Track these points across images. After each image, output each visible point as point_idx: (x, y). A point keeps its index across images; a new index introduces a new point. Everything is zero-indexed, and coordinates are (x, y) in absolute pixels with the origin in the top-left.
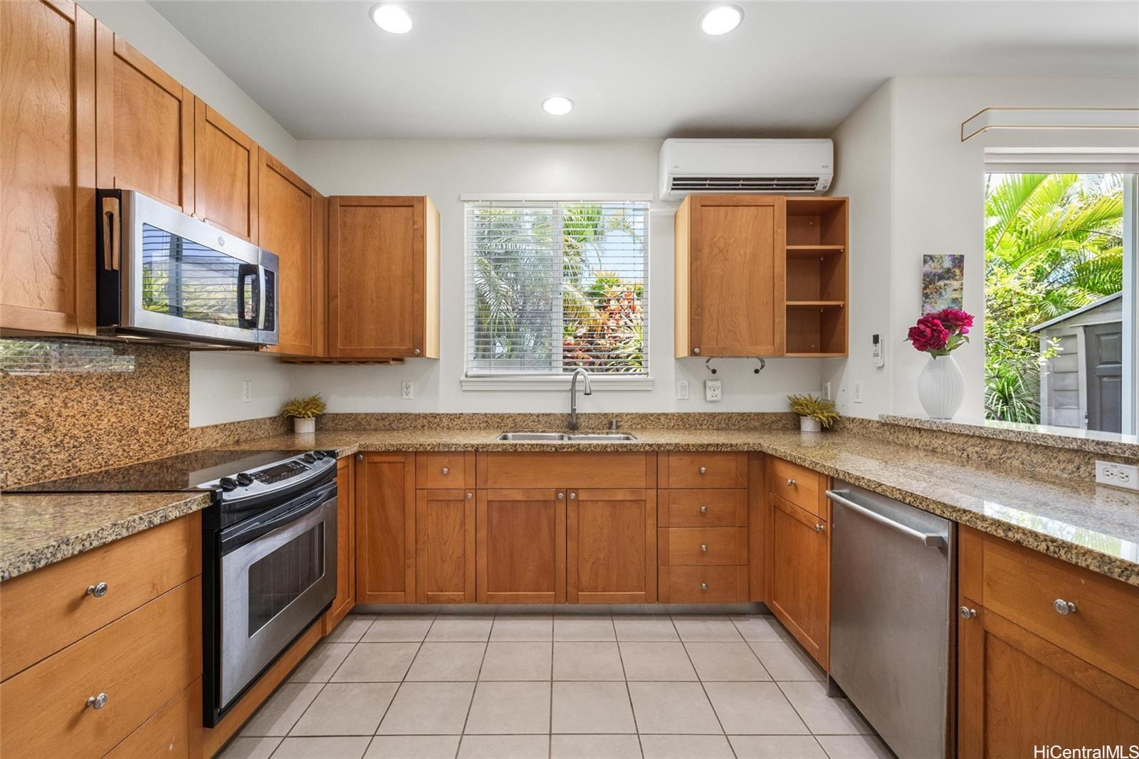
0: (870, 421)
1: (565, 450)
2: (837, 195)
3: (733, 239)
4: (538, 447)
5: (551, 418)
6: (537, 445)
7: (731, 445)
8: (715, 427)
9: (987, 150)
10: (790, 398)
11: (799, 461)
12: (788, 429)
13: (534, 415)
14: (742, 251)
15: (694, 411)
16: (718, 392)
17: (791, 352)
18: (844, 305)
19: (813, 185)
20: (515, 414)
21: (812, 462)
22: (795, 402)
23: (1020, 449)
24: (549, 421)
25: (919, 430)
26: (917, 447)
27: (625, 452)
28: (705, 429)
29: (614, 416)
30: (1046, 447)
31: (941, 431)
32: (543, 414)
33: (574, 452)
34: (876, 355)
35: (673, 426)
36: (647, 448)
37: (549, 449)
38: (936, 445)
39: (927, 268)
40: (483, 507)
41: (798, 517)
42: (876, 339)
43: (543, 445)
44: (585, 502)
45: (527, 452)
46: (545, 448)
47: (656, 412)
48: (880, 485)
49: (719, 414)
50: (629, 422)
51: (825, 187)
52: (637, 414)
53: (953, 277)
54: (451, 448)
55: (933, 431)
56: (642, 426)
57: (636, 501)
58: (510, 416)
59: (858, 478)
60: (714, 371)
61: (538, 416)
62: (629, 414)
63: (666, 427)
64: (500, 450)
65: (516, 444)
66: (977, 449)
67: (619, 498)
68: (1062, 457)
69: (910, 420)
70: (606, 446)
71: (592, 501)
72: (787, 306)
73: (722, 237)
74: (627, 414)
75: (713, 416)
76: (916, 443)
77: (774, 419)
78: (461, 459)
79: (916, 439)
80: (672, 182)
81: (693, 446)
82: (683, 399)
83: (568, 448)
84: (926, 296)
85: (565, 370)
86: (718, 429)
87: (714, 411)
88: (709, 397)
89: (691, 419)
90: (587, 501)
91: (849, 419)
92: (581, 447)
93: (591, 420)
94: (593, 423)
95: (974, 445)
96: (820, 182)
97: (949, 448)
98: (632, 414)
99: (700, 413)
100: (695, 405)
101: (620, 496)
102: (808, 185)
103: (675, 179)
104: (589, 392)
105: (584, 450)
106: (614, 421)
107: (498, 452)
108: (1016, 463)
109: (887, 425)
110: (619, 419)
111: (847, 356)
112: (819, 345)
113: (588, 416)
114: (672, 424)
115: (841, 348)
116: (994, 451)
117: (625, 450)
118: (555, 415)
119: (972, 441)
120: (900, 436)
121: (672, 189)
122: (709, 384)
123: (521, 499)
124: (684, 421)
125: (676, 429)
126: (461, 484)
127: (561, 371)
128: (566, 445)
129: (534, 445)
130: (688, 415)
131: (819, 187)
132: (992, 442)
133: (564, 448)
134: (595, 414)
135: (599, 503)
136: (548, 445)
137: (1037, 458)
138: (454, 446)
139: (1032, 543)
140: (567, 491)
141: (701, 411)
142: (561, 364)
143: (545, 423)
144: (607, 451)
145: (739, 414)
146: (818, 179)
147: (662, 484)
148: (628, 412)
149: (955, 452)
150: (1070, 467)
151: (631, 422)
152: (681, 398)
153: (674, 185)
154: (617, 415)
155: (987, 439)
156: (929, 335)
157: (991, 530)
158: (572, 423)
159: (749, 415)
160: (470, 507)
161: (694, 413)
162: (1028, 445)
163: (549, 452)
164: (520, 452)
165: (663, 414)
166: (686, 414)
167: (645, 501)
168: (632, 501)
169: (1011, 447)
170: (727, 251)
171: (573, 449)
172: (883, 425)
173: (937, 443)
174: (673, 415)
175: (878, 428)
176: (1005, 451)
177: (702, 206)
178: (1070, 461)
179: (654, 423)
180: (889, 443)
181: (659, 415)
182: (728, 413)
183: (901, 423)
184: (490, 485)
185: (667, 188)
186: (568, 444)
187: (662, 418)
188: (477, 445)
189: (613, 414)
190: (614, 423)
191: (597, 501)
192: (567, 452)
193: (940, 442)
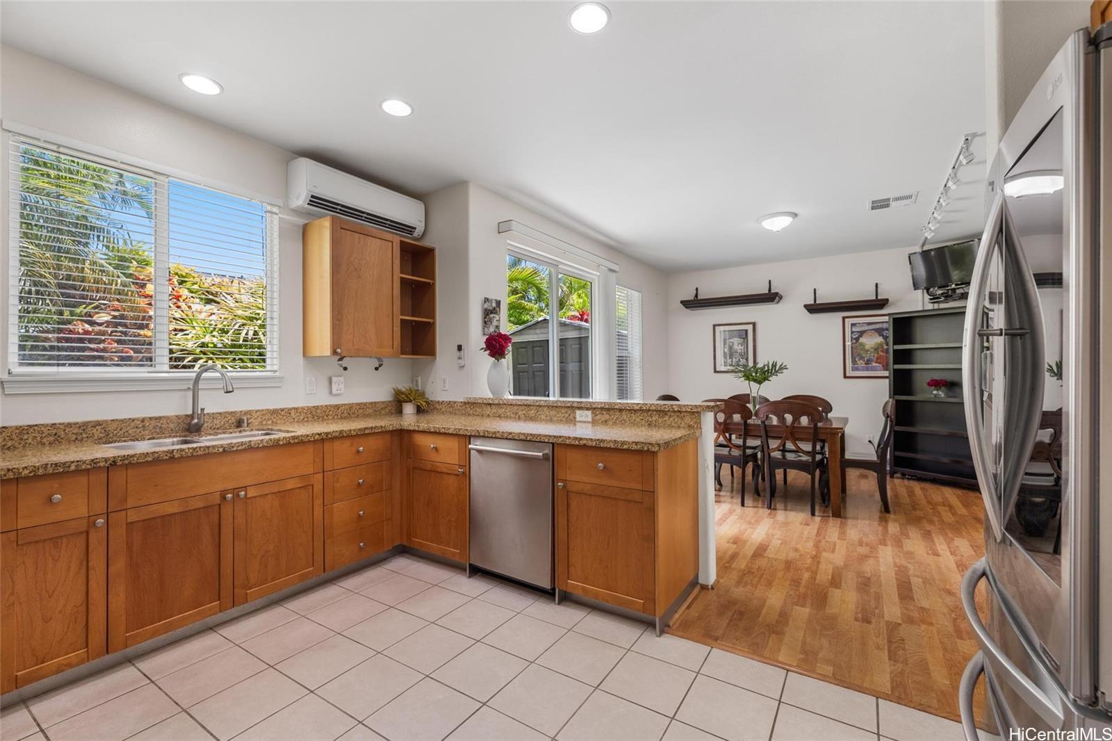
0: (455, 402)
1: (235, 449)
2: (426, 243)
3: (364, 262)
4: (202, 449)
5: (161, 422)
6: (200, 447)
7: (382, 427)
8: (339, 416)
9: (508, 241)
10: (394, 389)
11: (443, 430)
12: (392, 414)
13: (137, 419)
14: (371, 273)
15: (322, 404)
16: (342, 386)
17: (404, 354)
18: (433, 323)
19: (411, 231)
20: (106, 421)
21: (455, 429)
22: (398, 393)
23: (545, 409)
24: (160, 425)
25: (490, 404)
26: (489, 415)
27: (297, 443)
28: (331, 420)
29: (242, 413)
30: (557, 407)
31: (505, 404)
32: (151, 418)
33: (245, 449)
34: (460, 358)
35: (303, 419)
36: (317, 437)
37: (216, 451)
38: (501, 413)
39: (486, 306)
40: (119, 534)
41: (439, 470)
42: (460, 348)
43: (208, 447)
44: (253, 499)
45: (187, 457)
46: (211, 450)
47: (287, 407)
48: (511, 433)
49: (342, 405)
50: (259, 419)
51: (419, 235)
52: (268, 410)
53: (496, 313)
54: (69, 467)
55: (500, 404)
56: (273, 422)
57: (303, 487)
58: (98, 423)
59: (495, 433)
60: (345, 369)
61: (143, 420)
62: (258, 411)
63: (296, 420)
64: (150, 459)
65: (173, 451)
66: (524, 412)
67: (290, 487)
68: (563, 411)
69: (486, 399)
70: (279, 440)
71: (260, 496)
72: (401, 319)
73: (356, 257)
74: (257, 411)
75: (337, 407)
76: (488, 413)
77: (383, 406)
78: (83, 479)
79: (488, 411)
80: (309, 198)
81: (354, 430)
82: (311, 394)
83: (238, 446)
84: (485, 323)
85: (172, 367)
86: (342, 418)
87: (338, 403)
88: (334, 391)
89: (319, 411)
90: (255, 497)
91: (438, 402)
92: (252, 444)
93: (215, 420)
94: (218, 422)
95: (522, 410)
96: (417, 231)
97: (509, 413)
98: (263, 410)
99: (326, 406)
100: (322, 398)
101: (290, 485)
102: (407, 230)
103: (312, 196)
104: (231, 390)
105: (256, 446)
106: (245, 418)
107: (147, 462)
108: (543, 417)
109: (469, 403)
110: (249, 416)
111: (436, 358)
112: (411, 349)
113: (213, 416)
114: (302, 417)
115: (431, 352)
116: (533, 412)
117: (296, 441)
118: (168, 418)
119: (521, 408)
120: (478, 410)
121: (309, 204)
122: (334, 379)
123: (176, 511)
124: (315, 414)
125: (306, 422)
126: (83, 511)
127: (166, 368)
128: (235, 444)
129: (196, 448)
130: (316, 408)
131: (415, 234)
132: (532, 407)
133: (233, 447)
134: (220, 413)
135: (269, 496)
136: (213, 447)
137: (553, 413)
138: (75, 464)
139: (590, 443)
140: (235, 491)
141: (328, 404)
142: (166, 360)
143: (154, 428)
144: (279, 444)
145: (358, 404)
146: (415, 228)
147: (328, 466)
148: (258, 408)
149: (512, 415)
150: (567, 415)
151: (261, 418)
152: (310, 392)
153: (310, 201)
154: (246, 413)
155: (529, 405)
156: (498, 348)
157: (573, 442)
158: (191, 426)
159: (365, 404)
160: (96, 539)
161: (321, 406)
162: (548, 407)
163: (216, 453)
164: (178, 458)
165: (294, 408)
166: (314, 407)
167: (313, 485)
168: (300, 488)
169: (540, 409)
170: (360, 270)
171: (244, 447)
172: (465, 403)
173: (501, 411)
174: (303, 408)
175: (461, 406)
176: (538, 411)
177: (341, 228)
178: (566, 412)
179: (285, 417)
180: (469, 415)
181: (290, 409)
182: (350, 404)
183: (479, 401)
184: (130, 503)
185: (304, 202)
186: (238, 443)
187: (293, 412)
188: (114, 457)
189: (241, 412)
190: (246, 421)
191: (266, 495)
192: (237, 450)
193: (503, 410)
